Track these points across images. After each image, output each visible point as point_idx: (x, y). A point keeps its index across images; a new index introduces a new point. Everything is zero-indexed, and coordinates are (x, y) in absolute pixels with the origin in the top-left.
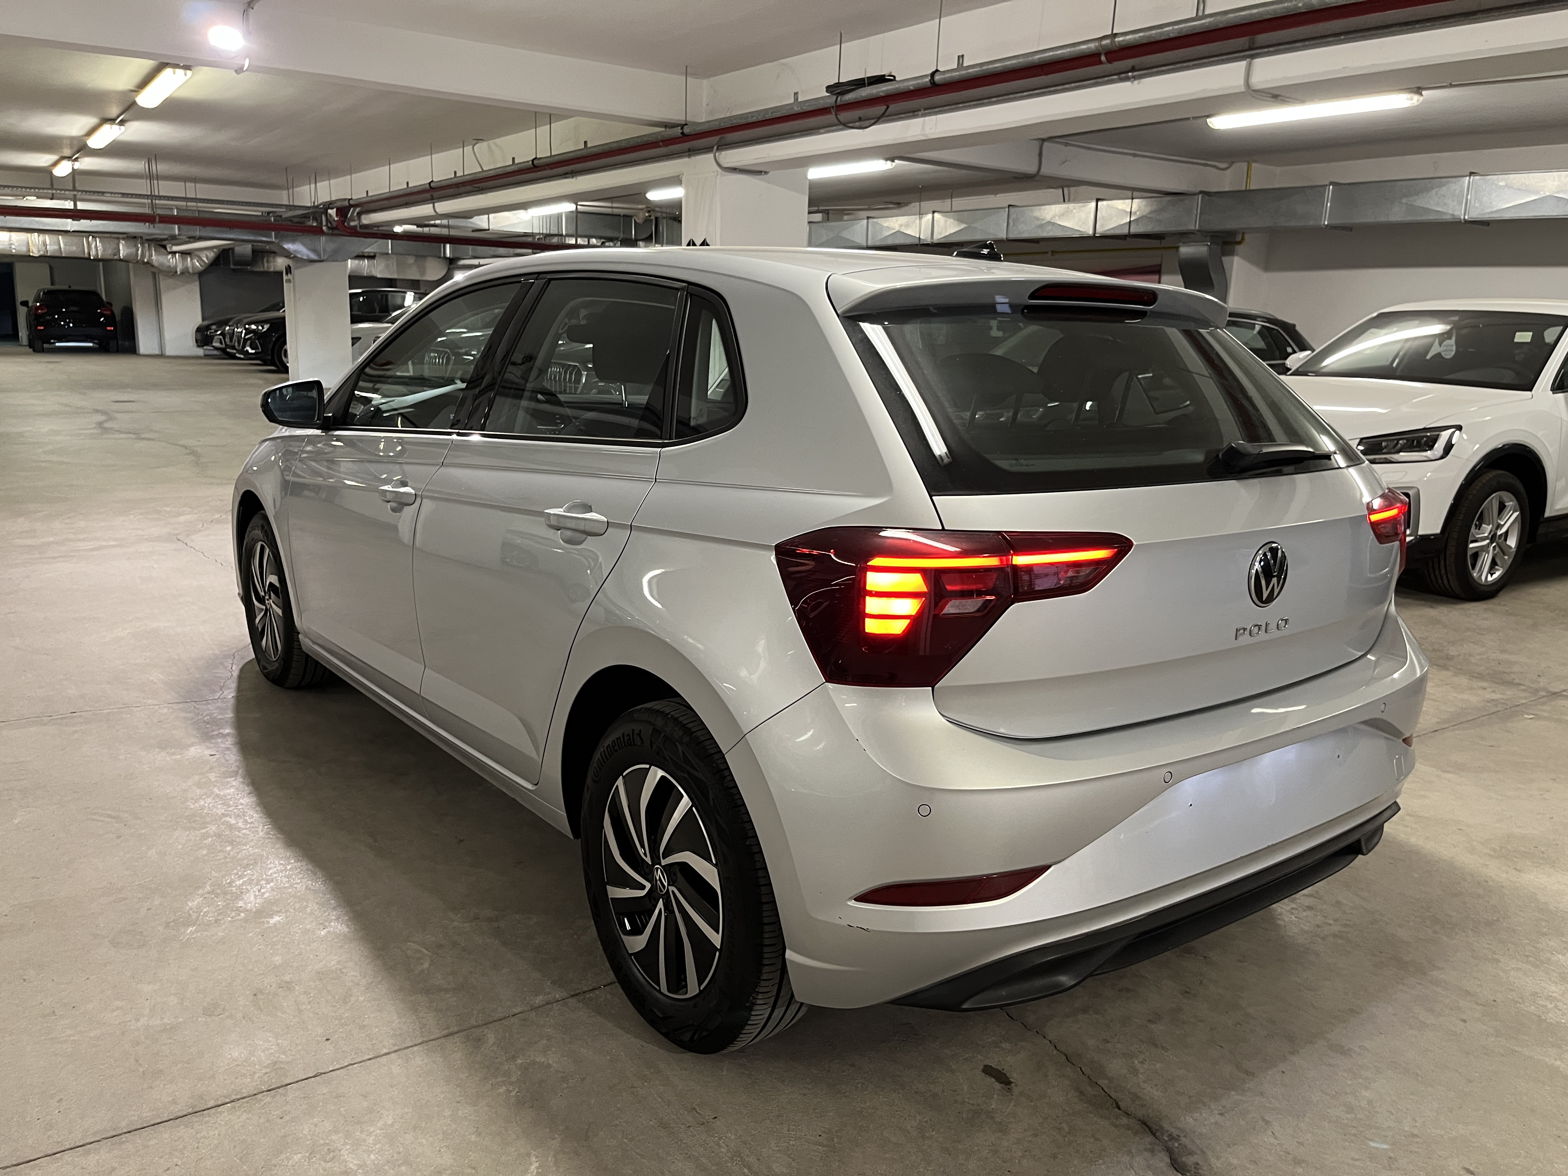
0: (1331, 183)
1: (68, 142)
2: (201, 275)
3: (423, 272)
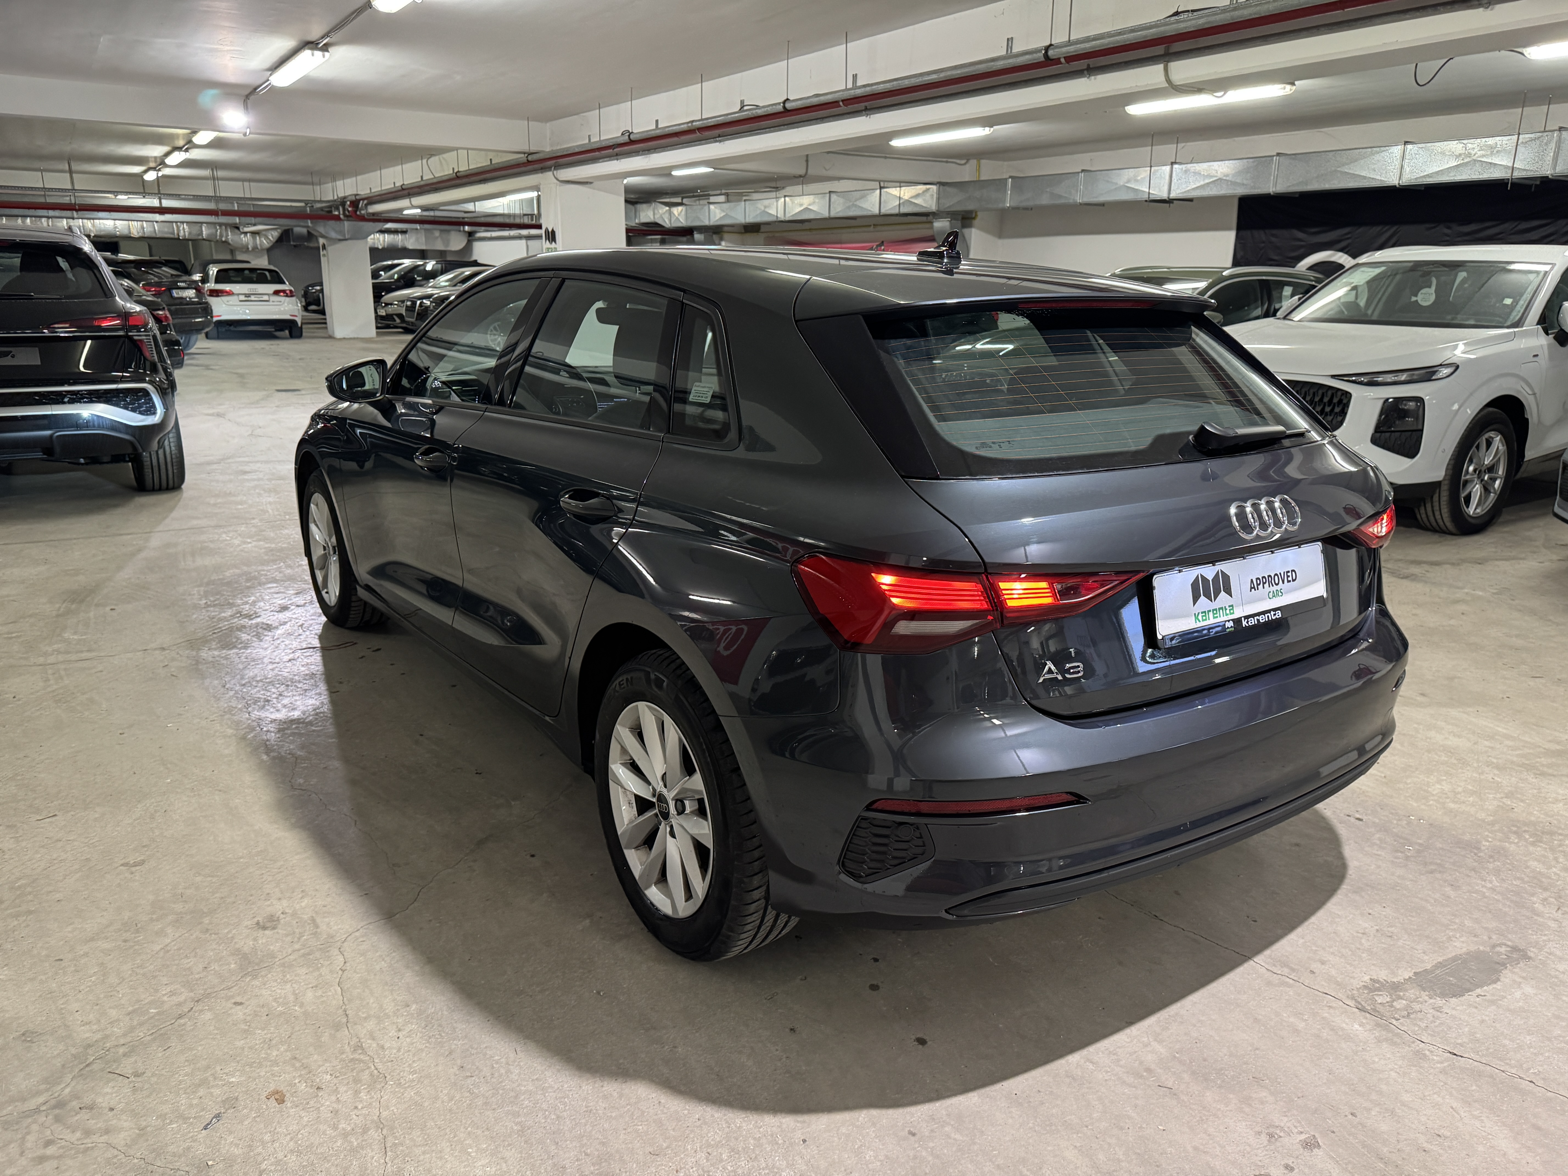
0: (1010, 177)
1: (153, 159)
2: (269, 250)
3: (447, 243)
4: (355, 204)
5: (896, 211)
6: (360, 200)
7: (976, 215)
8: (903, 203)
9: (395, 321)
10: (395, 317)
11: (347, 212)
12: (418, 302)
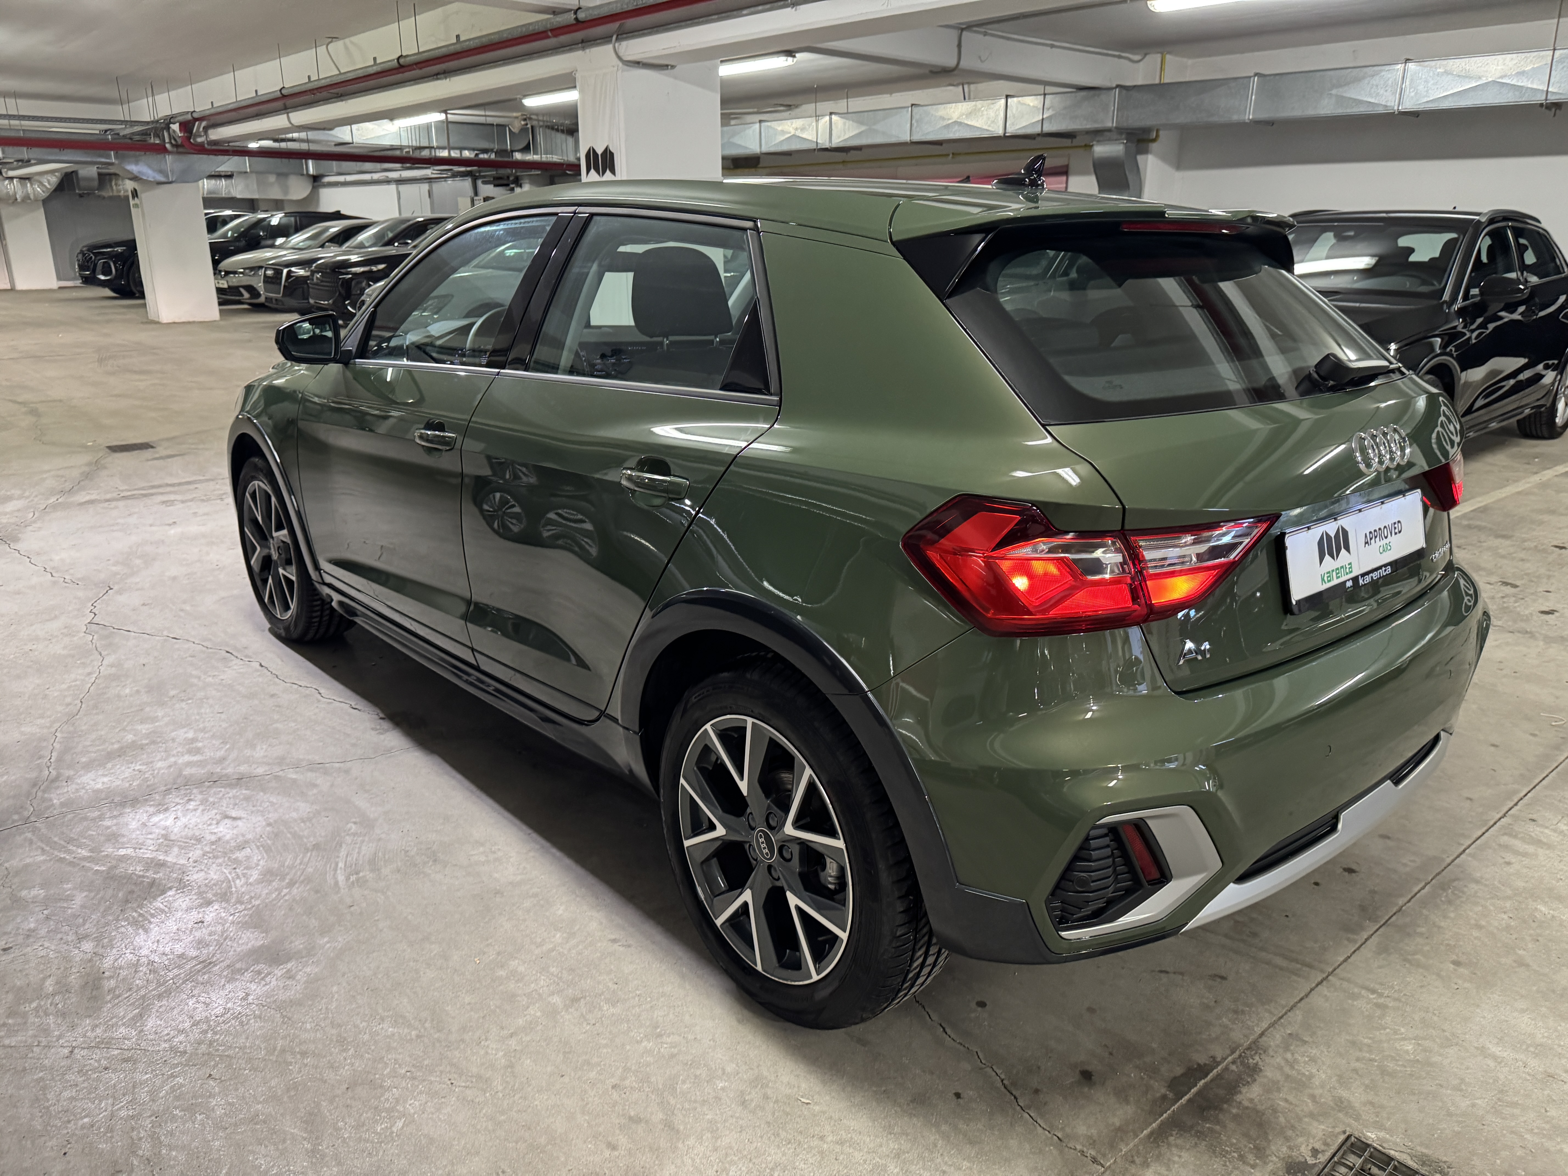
0: (1256, 74)
2: (45, 202)
3: (286, 191)
4: (187, 126)
5: (1037, 130)
6: (196, 120)
7: (1157, 136)
8: (1050, 118)
9: (242, 295)
10: (242, 290)
11: (173, 142)
12: (285, 271)
